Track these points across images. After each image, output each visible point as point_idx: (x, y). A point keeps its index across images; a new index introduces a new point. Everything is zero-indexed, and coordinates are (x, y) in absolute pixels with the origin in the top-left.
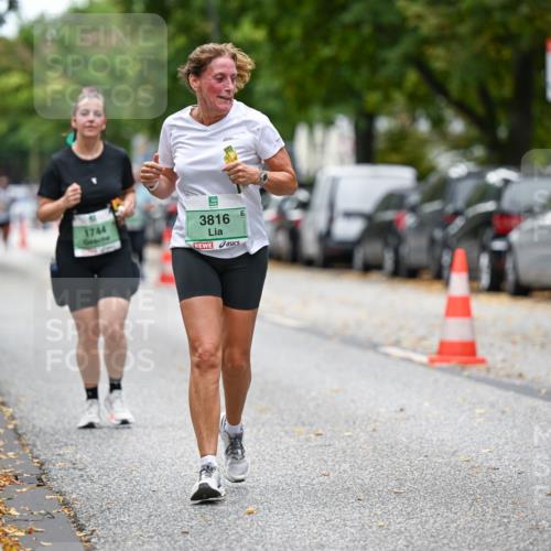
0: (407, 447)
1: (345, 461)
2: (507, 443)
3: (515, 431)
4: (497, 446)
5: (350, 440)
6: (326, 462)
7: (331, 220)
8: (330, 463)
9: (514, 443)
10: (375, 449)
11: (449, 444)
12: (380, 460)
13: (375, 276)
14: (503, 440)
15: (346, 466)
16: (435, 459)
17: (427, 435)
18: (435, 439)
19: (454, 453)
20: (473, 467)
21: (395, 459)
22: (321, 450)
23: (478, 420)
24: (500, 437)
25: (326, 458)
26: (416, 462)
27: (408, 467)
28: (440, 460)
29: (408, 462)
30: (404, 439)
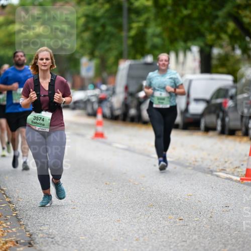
0: (229, 226)
1: (195, 234)
5: (198, 223)
6: (184, 234)
7: (188, 104)
8: (187, 235)
10: (211, 228)
12: (214, 233)
13: (211, 133)
15: (196, 237)
16: (244, 233)
17: (240, 220)
21: (222, 233)
22: (182, 228)
25: (185, 232)
26: (234, 234)
27: (229, 237)
28: (247, 234)
29: (229, 235)
30: (227, 222)
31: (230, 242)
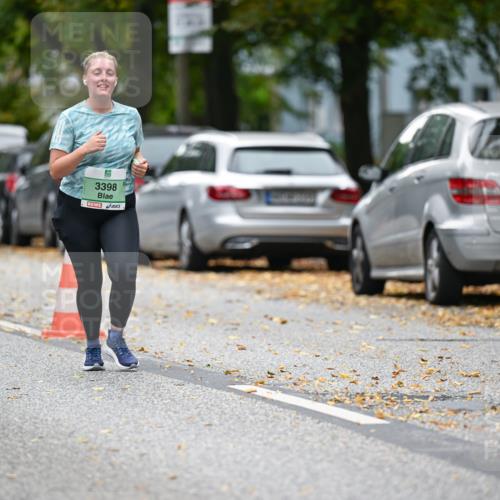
0: (21, 428)
2: (127, 423)
3: (136, 410)
4: (117, 425)
9: (136, 422)
11: (66, 424)
14: (124, 420)
16: (50, 441)
17: (42, 414)
18: (50, 419)
19: (71, 434)
20: (91, 449)
21: (7, 441)
23: (96, 399)
24: (120, 416)
26: (30, 444)
27: (21, 450)
28: (56, 442)
29: (21, 444)
30: (17, 419)
31: (23, 459)
